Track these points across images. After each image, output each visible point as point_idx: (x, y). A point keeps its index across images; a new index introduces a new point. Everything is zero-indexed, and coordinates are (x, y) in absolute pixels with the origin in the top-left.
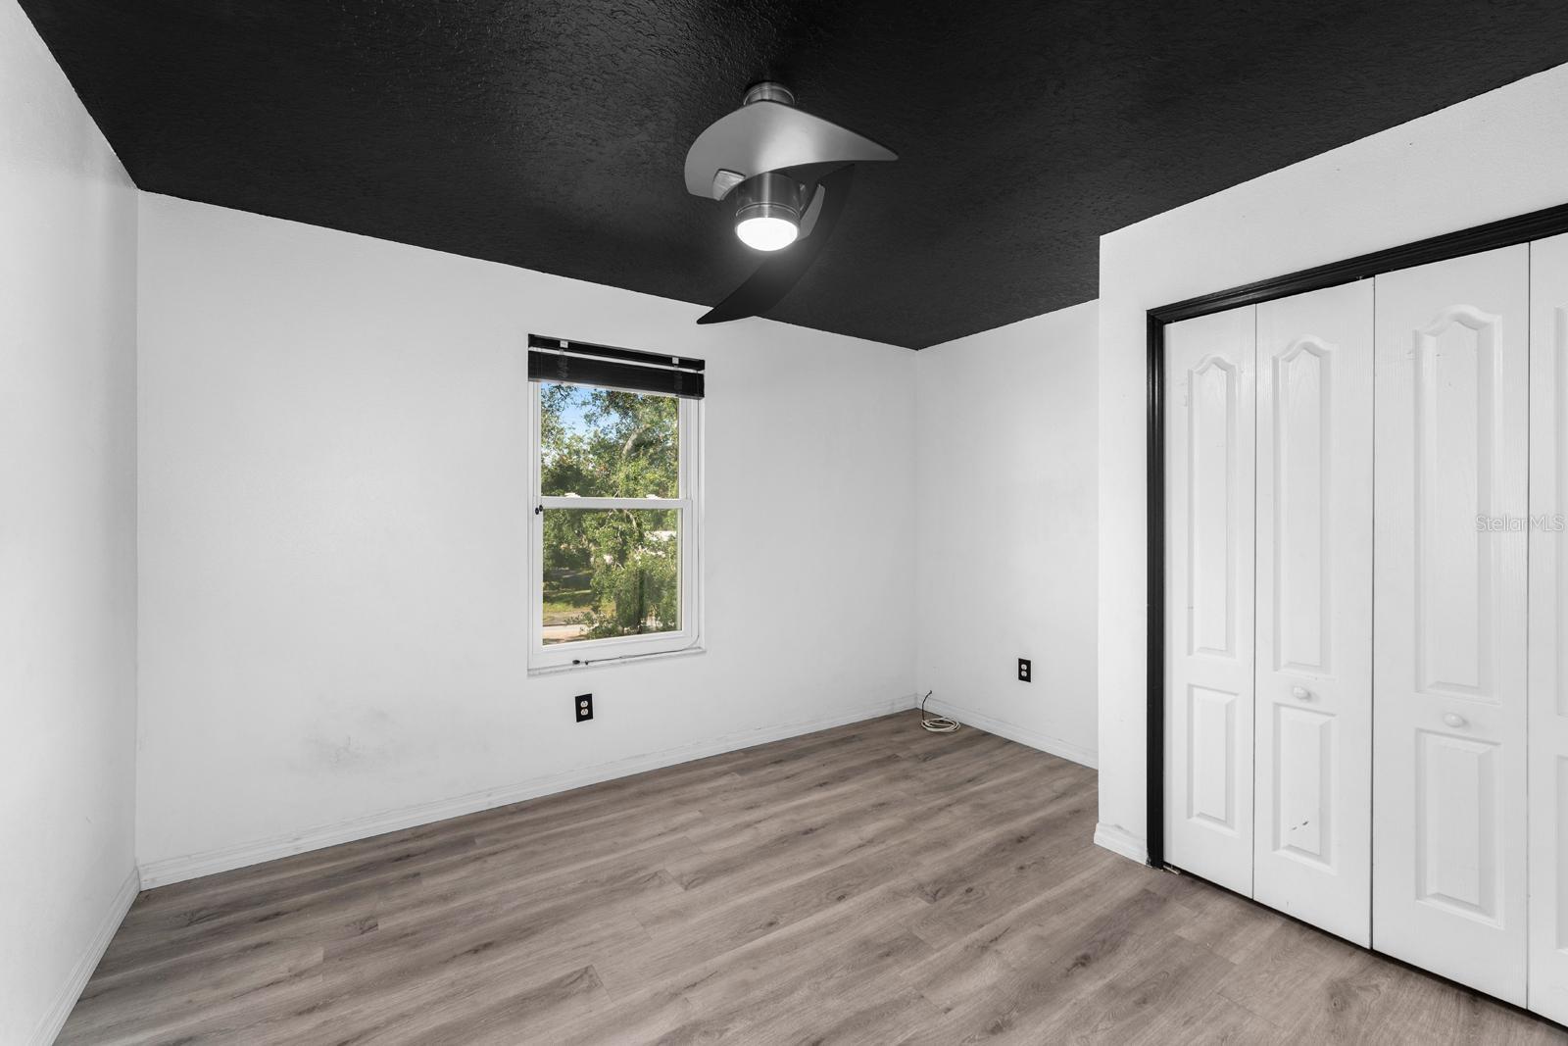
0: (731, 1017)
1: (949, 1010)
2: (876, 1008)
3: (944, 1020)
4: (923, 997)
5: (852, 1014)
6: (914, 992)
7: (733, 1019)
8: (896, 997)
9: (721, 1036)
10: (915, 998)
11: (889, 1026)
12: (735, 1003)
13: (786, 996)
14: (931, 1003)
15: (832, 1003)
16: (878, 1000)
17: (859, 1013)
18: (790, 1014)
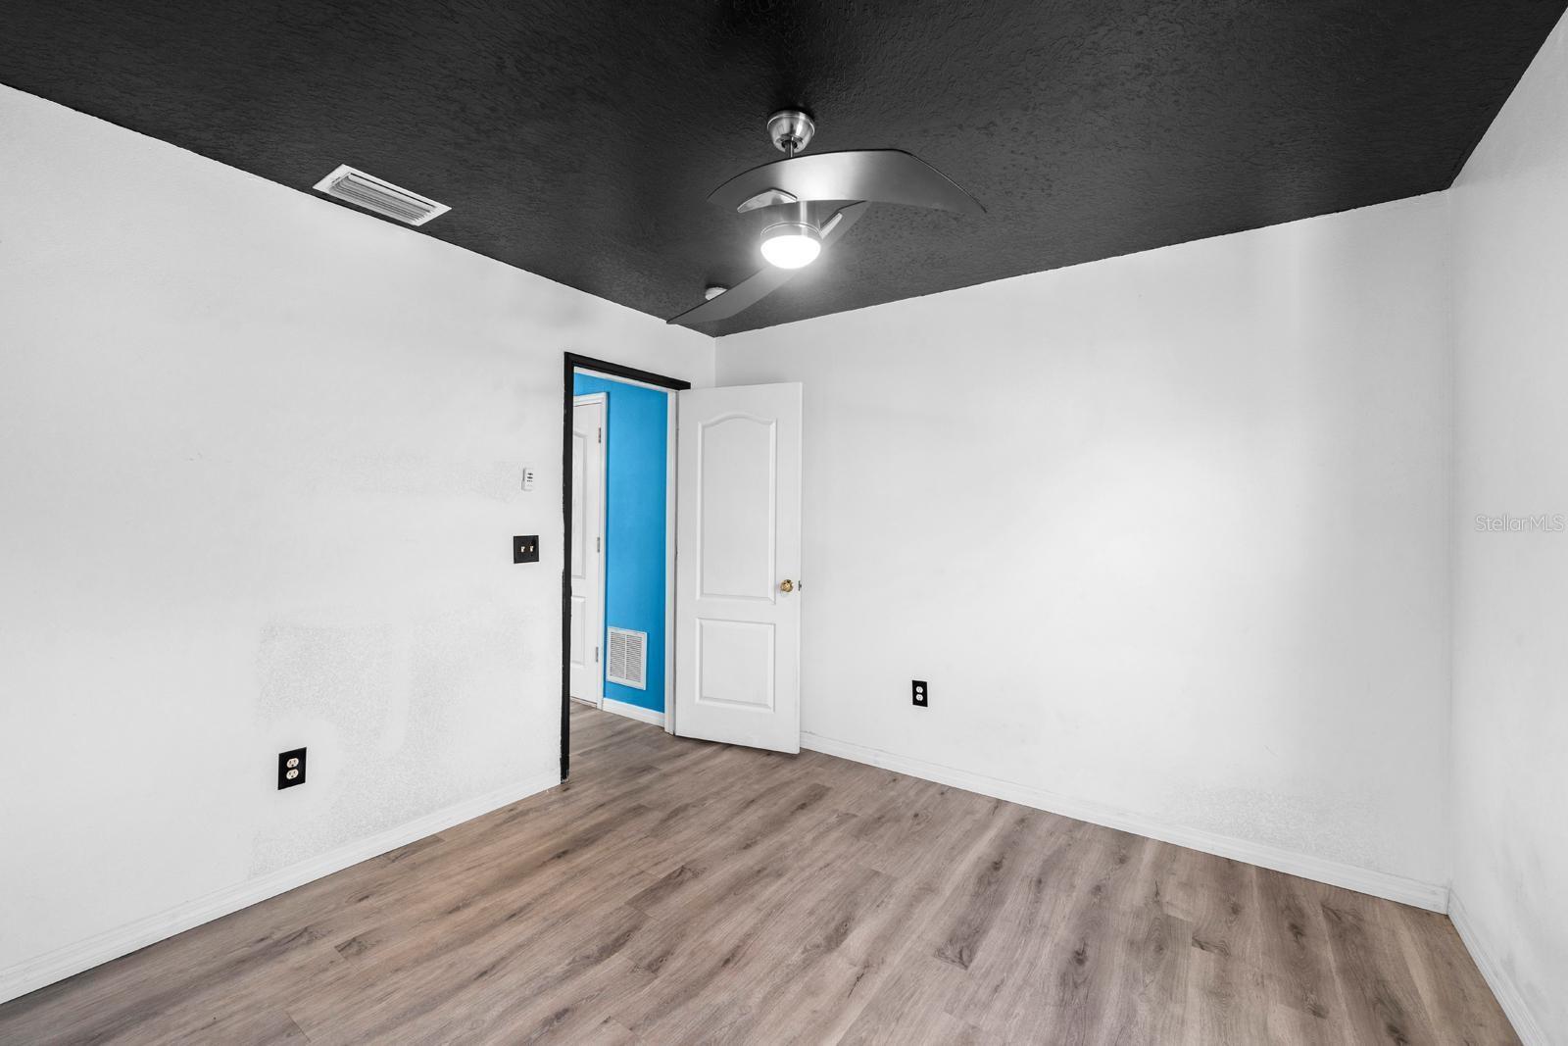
0: (807, 962)
1: (606, 1022)
2: (680, 1005)
3: (611, 1011)
4: (631, 1029)
5: (701, 993)
6: (639, 1034)
7: (804, 962)
8: (659, 1022)
9: (805, 948)
10: (640, 1025)
11: (666, 991)
12: (811, 974)
13: (769, 993)
14: (623, 1024)
15: (723, 998)
16: (679, 1014)
17: (696, 995)
18: (758, 978)
